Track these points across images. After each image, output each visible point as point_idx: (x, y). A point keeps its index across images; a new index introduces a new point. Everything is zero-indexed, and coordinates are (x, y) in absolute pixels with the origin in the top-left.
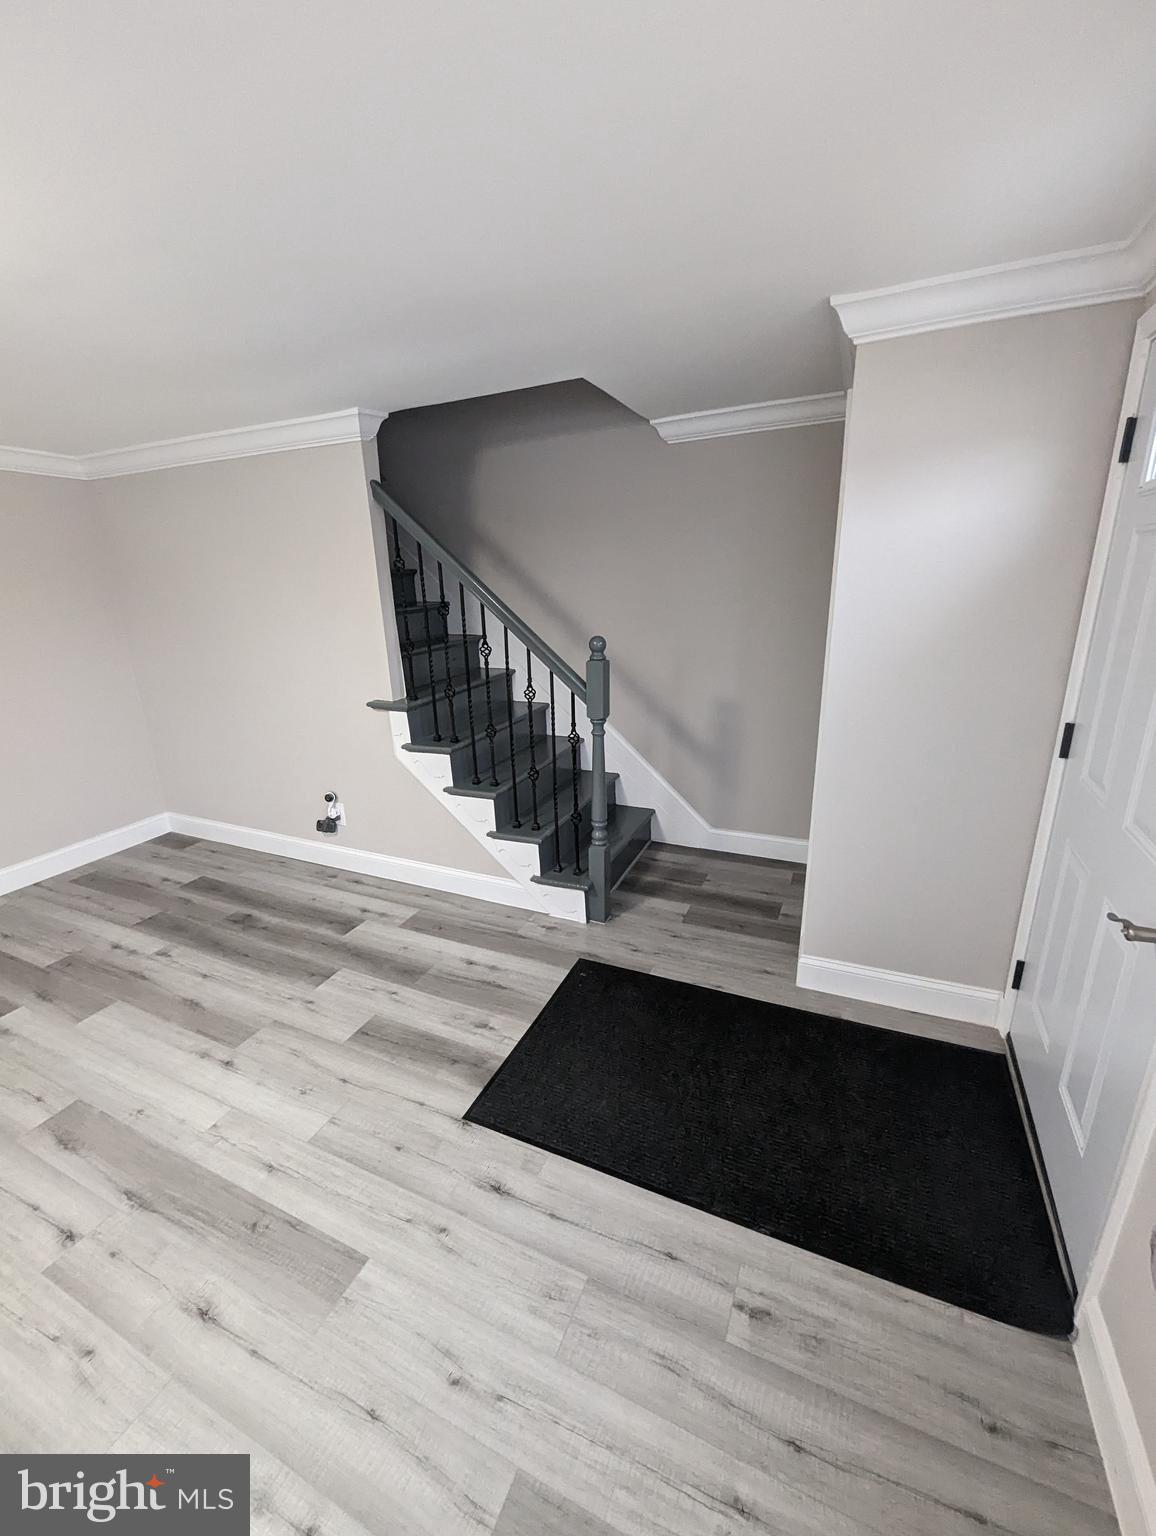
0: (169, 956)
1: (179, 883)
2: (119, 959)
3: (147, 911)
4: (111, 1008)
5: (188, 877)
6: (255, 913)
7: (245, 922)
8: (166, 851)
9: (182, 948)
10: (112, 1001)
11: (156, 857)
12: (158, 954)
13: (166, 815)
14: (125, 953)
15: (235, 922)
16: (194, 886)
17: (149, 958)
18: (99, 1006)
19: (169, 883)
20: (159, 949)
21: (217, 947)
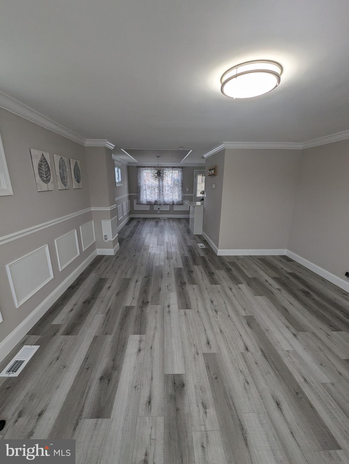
0: (281, 291)
1: (287, 271)
2: (266, 284)
3: (276, 275)
4: (263, 297)
5: (289, 271)
6: (311, 293)
7: (307, 294)
8: (283, 260)
9: (285, 291)
10: (264, 296)
11: (280, 261)
12: (278, 289)
13: (286, 250)
14: (269, 284)
15: (303, 292)
16: (290, 274)
17: (274, 288)
18: (261, 295)
19: (283, 270)
20: (279, 288)
21: (296, 297)
